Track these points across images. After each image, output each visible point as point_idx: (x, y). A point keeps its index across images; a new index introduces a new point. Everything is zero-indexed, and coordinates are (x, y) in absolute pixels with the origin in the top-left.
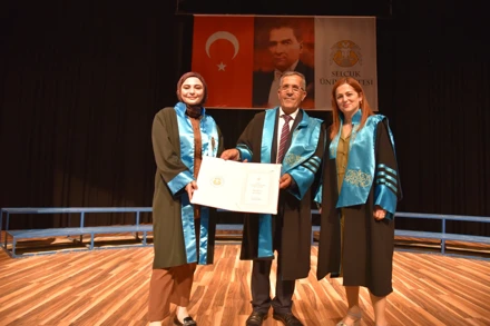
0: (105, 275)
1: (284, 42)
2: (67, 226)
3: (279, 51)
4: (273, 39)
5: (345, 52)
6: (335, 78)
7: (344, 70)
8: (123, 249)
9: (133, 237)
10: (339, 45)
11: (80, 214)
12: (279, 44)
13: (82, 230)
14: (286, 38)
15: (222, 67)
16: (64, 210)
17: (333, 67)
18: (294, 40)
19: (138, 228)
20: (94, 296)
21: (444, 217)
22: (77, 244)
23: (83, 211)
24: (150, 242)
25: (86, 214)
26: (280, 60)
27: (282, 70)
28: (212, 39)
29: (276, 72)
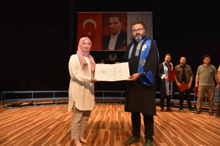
1: (114, 23)
2: (27, 98)
4: (110, 22)
8: (48, 106)
9: (53, 102)
11: (32, 93)
12: (113, 24)
13: (32, 99)
14: (115, 21)
15: (90, 34)
16: (25, 92)
18: (119, 22)
19: (54, 98)
22: (31, 104)
23: (33, 92)
24: (58, 104)
25: (34, 93)
26: (113, 31)
27: (114, 34)
28: (85, 22)
29: (112, 35)
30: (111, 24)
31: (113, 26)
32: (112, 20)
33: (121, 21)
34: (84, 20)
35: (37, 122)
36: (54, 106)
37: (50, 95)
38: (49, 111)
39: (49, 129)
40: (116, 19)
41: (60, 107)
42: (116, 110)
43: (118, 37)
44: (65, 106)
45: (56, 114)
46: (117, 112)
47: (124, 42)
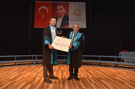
1: (60, 9)
3: (59, 12)
4: (57, 8)
5: (77, 12)
6: (74, 19)
7: (77, 17)
8: (10, 67)
9: (15, 64)
10: (75, 10)
12: (59, 10)
14: (61, 8)
15: (43, 16)
17: (74, 16)
18: (63, 8)
19: (15, 61)
21: (100, 56)
24: (18, 65)
26: (59, 14)
27: (60, 17)
28: (40, 8)
29: (58, 17)
30: (58, 10)
31: (59, 11)
32: (58, 7)
33: (64, 8)
34: (40, 7)
36: (15, 67)
37: (13, 59)
38: (8, 71)
40: (62, 7)
41: (19, 68)
42: (60, 70)
45: (12, 74)
46: (61, 71)
47: (67, 22)
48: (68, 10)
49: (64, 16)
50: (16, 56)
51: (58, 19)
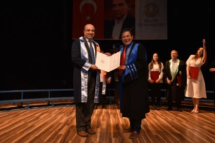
0: (38, 118)
4: (114, 3)
5: (151, 9)
6: (145, 23)
7: (150, 18)
10: (147, 6)
11: (21, 93)
13: (22, 100)
14: (121, 3)
15: (88, 18)
16: (13, 91)
17: (145, 17)
19: (49, 99)
20: (36, 125)
22: (20, 107)
23: (22, 91)
24: (55, 105)
25: (24, 92)
26: (118, 14)
29: (116, 20)
30: (115, 5)
31: (117, 8)
33: (127, 2)
35: (40, 127)
36: (52, 109)
39: (61, 135)
43: (124, 23)
44: (64, 108)
45: (59, 118)
48: (133, 7)
49: (125, 16)
50: (49, 90)
51: (116, 24)
